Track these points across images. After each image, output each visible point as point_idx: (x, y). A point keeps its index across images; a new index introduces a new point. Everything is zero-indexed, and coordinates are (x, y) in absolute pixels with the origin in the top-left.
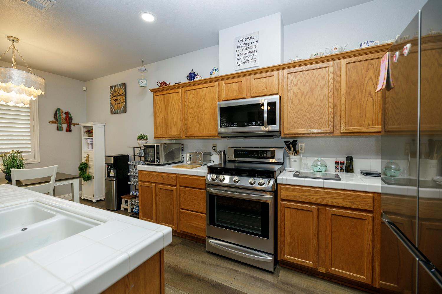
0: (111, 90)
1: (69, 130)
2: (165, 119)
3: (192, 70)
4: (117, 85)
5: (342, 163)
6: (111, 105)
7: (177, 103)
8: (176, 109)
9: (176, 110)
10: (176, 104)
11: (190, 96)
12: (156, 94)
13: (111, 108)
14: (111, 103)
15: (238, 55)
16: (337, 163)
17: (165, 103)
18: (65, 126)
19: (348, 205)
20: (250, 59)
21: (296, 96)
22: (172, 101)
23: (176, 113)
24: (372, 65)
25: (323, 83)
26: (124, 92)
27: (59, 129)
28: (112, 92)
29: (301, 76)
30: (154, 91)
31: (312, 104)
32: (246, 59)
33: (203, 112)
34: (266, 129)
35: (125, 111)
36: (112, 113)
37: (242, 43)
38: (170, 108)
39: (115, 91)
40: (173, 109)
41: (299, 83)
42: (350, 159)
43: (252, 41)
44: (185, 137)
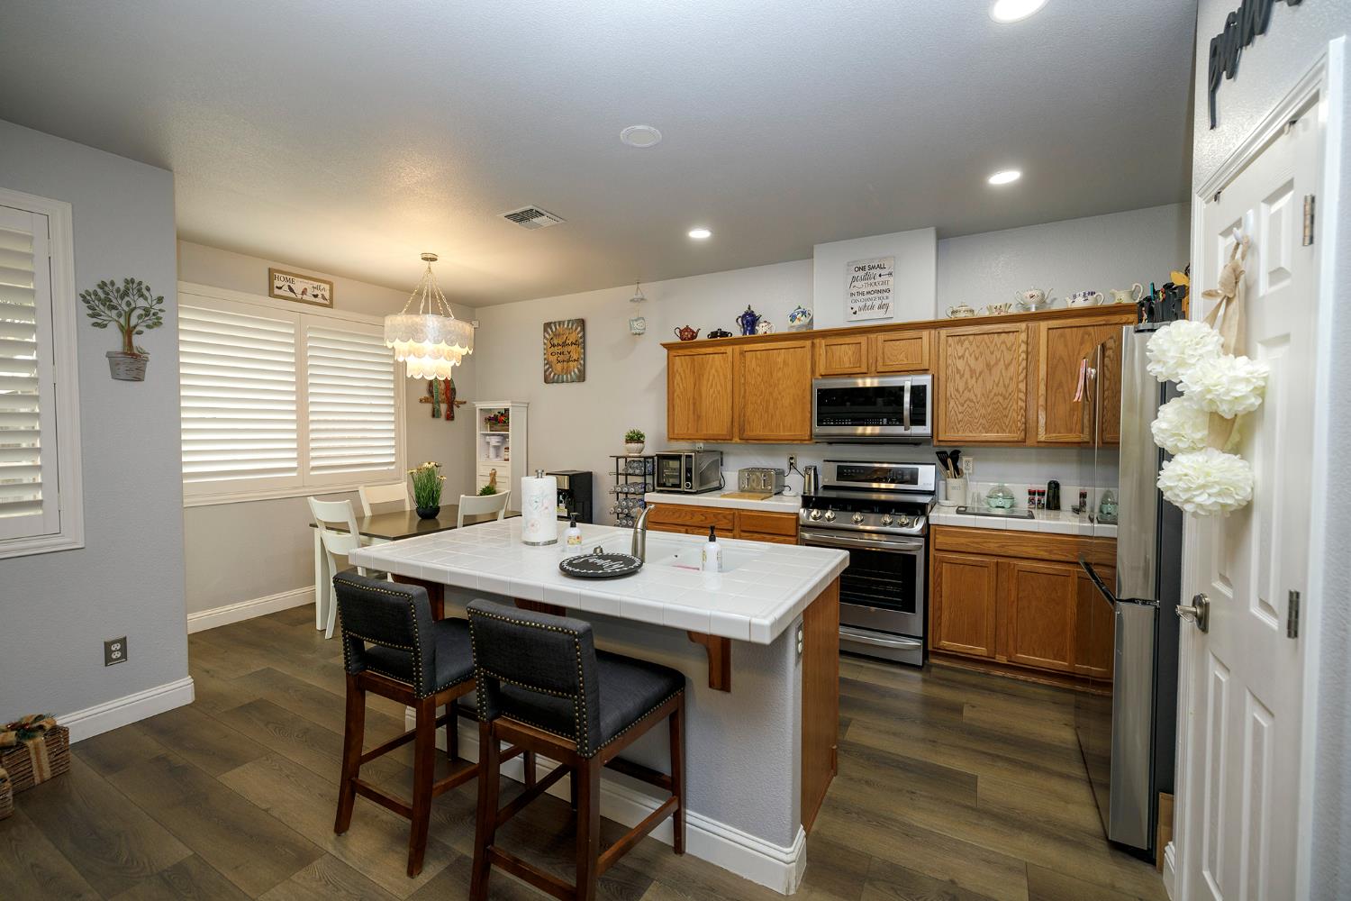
0: (545, 330)
1: (450, 417)
2: (694, 404)
3: (749, 308)
4: (564, 322)
5: (1041, 493)
6: (546, 364)
7: (721, 374)
8: (718, 385)
9: (718, 388)
10: (719, 376)
11: (751, 362)
12: (673, 353)
13: (545, 372)
14: (545, 359)
15: (853, 294)
16: (1031, 493)
17: (694, 372)
18: (443, 407)
19: (1045, 555)
20: (877, 303)
21: (962, 376)
22: (711, 368)
23: (718, 392)
24: (1090, 335)
25: (1008, 356)
26: (581, 338)
27: (435, 414)
28: (549, 335)
29: (971, 343)
30: (668, 347)
31: (990, 392)
32: (869, 303)
33: (780, 394)
34: (908, 432)
35: (582, 377)
36: (546, 381)
37: (862, 273)
38: (705, 382)
39: (556, 335)
40: (712, 385)
41: (967, 354)
42: (1055, 487)
43: (883, 272)
44: (739, 441)
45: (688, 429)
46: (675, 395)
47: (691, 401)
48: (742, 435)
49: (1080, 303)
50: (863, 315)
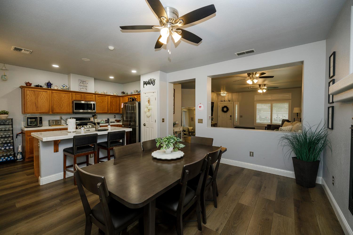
3: (49, 81)
5: (106, 120)
9: (44, 100)
10: (44, 97)
11: (55, 95)
12: (27, 89)
15: (80, 85)
16: (105, 120)
17: (35, 95)
20: (85, 88)
21: (99, 103)
22: (42, 95)
23: (44, 101)
24: (115, 99)
25: (105, 101)
30: (21, 87)
32: (83, 88)
33: (63, 103)
34: (92, 111)
37: (82, 82)
38: (39, 98)
40: (42, 99)
41: (100, 100)
42: (108, 119)
43: (86, 83)
44: (51, 113)
45: (33, 110)
46: (27, 101)
47: (34, 103)
48: (52, 112)
49: (112, 94)
50: (82, 90)
